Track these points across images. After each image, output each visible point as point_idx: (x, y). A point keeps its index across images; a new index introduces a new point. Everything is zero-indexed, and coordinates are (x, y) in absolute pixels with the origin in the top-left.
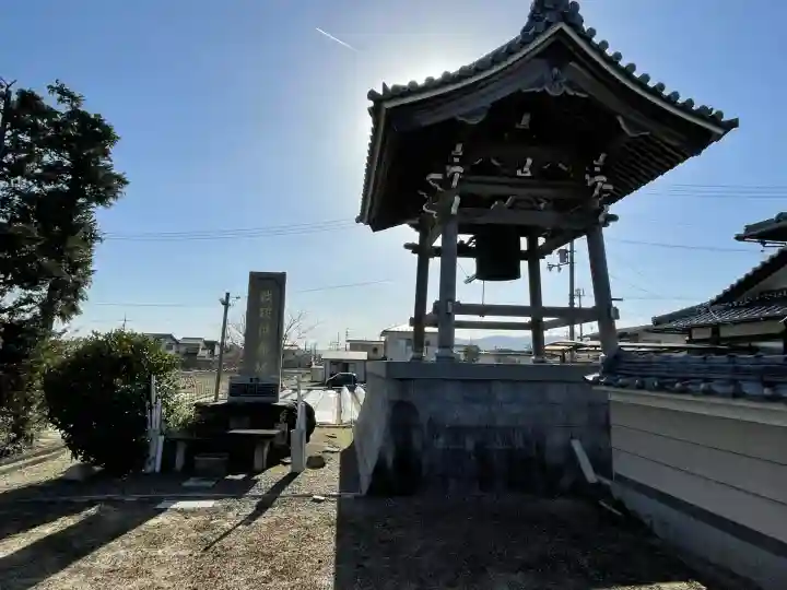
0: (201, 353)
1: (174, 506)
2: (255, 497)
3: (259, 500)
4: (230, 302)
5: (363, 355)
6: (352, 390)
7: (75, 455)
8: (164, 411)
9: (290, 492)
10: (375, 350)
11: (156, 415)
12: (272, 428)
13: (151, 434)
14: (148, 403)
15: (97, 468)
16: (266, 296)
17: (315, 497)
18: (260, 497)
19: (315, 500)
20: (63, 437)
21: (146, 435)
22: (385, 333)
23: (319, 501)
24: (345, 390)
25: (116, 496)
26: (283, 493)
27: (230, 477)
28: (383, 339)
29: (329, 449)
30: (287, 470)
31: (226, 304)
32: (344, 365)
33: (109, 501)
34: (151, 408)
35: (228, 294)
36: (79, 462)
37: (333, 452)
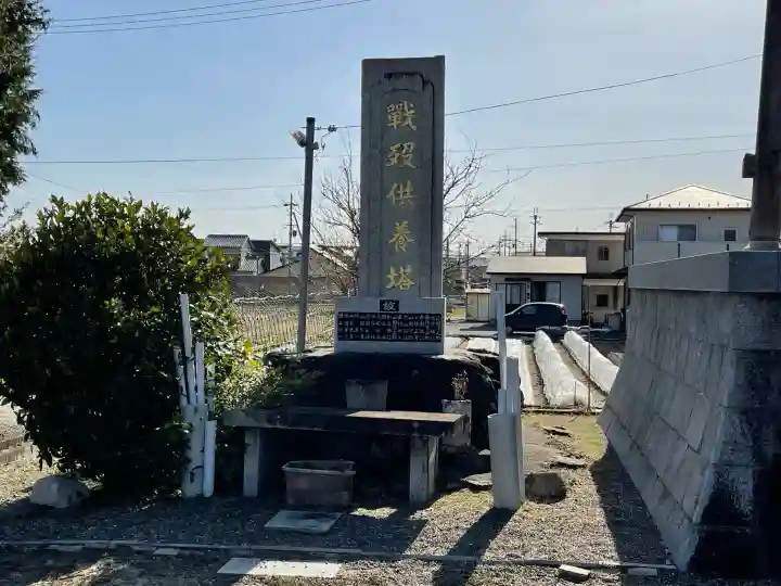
0: (244, 265)
1: (256, 571)
2: (428, 560)
3: (437, 568)
4: (316, 139)
5: (577, 265)
6: (557, 338)
7: (45, 456)
8: (210, 368)
9: (502, 555)
10: (604, 253)
11: (197, 376)
12: (439, 410)
13: (190, 416)
14: (178, 351)
15: (90, 484)
16: (402, 116)
17: (563, 567)
18: (438, 560)
19: (566, 576)
20: (20, 421)
21: (182, 419)
22: (627, 214)
23: (577, 579)
24: (542, 337)
25: (134, 543)
26: (488, 555)
27: (361, 511)
28: (621, 227)
29: (561, 459)
30: (483, 503)
31: (308, 144)
32: (538, 284)
33: (121, 553)
34: (185, 360)
35: (311, 121)
36: (54, 470)
37: (574, 467)
